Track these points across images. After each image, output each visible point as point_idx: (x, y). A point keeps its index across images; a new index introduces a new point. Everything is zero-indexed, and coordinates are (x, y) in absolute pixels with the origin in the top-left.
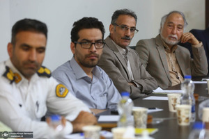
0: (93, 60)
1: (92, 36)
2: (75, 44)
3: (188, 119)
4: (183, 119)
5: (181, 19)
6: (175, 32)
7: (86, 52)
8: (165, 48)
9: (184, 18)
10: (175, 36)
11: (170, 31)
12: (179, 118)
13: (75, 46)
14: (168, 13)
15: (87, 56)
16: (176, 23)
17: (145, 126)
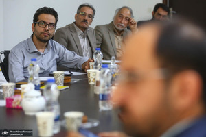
0: (46, 36)
2: (35, 24)
5: (129, 12)
6: (123, 22)
7: (42, 30)
8: (115, 32)
9: (131, 13)
10: (123, 25)
11: (120, 20)
12: (89, 79)
13: (35, 26)
14: (121, 7)
15: (42, 33)
16: (125, 16)
17: (62, 85)
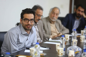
0: (29, 28)
1: (29, 17)
2: (22, 20)
3: (62, 54)
4: (60, 54)
6: (55, 16)
8: (50, 22)
10: (55, 18)
12: (59, 53)
13: (22, 21)
16: (56, 13)
